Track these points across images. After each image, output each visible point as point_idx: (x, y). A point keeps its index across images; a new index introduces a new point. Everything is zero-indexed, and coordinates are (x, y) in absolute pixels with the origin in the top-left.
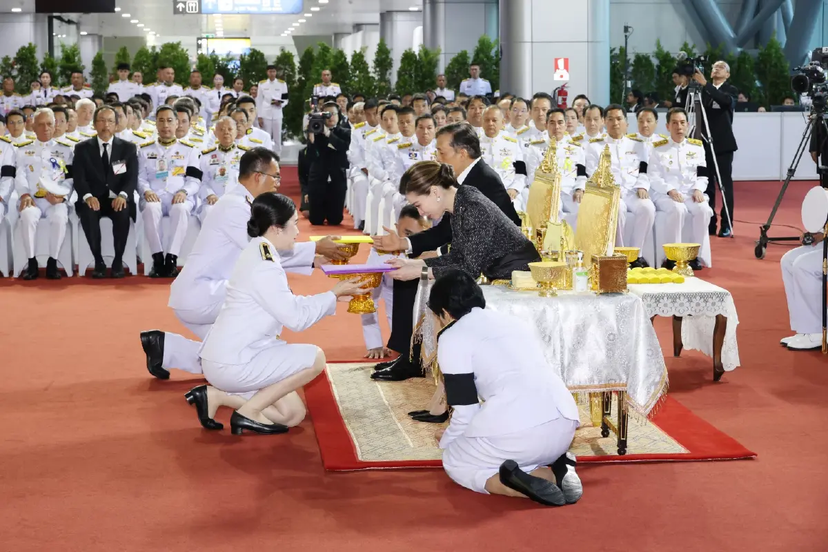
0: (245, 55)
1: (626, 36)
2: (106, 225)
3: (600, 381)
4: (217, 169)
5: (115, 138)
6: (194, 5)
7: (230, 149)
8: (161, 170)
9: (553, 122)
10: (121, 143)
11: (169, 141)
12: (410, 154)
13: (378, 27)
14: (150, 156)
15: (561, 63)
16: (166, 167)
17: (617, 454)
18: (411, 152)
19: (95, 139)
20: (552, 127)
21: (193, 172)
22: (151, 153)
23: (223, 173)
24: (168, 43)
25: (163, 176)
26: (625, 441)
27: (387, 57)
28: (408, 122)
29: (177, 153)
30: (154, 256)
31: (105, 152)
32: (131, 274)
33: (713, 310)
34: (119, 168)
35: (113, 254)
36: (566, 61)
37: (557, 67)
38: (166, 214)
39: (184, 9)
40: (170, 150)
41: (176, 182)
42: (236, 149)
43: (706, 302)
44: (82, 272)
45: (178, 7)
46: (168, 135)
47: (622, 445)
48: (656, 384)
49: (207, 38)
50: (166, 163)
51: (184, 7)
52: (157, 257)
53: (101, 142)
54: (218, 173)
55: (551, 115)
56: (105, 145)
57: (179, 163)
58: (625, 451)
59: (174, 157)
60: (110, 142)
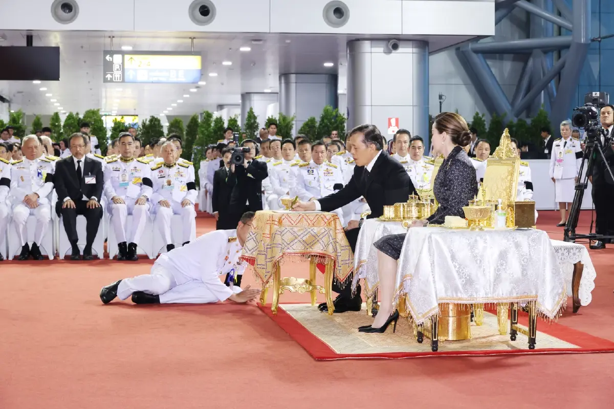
0: (146, 121)
1: (440, 102)
2: (81, 222)
3: (517, 294)
4: (165, 180)
5: (86, 157)
6: (119, 76)
7: (172, 166)
8: (123, 181)
9: (414, 147)
10: (91, 161)
11: (128, 159)
12: (308, 171)
13: (240, 106)
14: (114, 169)
15: (393, 122)
16: (127, 178)
17: (528, 349)
18: (309, 169)
19: (71, 159)
20: (413, 151)
21: (147, 182)
22: (115, 167)
23: (169, 183)
24: (91, 110)
25: (124, 185)
26: (535, 339)
27: (255, 122)
28: (306, 150)
29: (136, 168)
30: (120, 245)
31: (79, 167)
32: (99, 259)
33: (574, 259)
34: (90, 180)
35: (85, 243)
36: (397, 120)
37: (390, 125)
38: (130, 214)
39: (111, 79)
40: (130, 165)
41: (134, 190)
42: (177, 166)
43: (569, 252)
44: (62, 257)
45: (106, 77)
46: (128, 155)
47: (532, 342)
48: (559, 294)
49: (106, 115)
50: (127, 175)
51: (111, 77)
52: (122, 246)
53: (76, 160)
54: (166, 184)
55: (412, 142)
56: (79, 162)
57: (136, 174)
58: (534, 347)
59: (133, 171)
60: (83, 159)
